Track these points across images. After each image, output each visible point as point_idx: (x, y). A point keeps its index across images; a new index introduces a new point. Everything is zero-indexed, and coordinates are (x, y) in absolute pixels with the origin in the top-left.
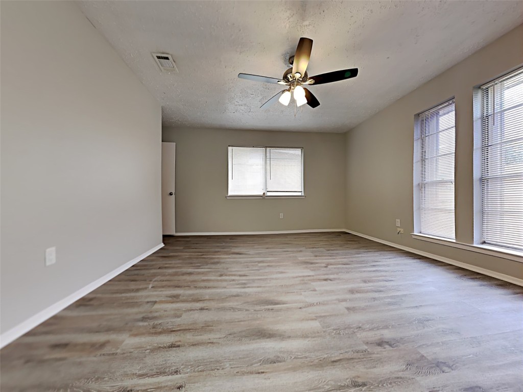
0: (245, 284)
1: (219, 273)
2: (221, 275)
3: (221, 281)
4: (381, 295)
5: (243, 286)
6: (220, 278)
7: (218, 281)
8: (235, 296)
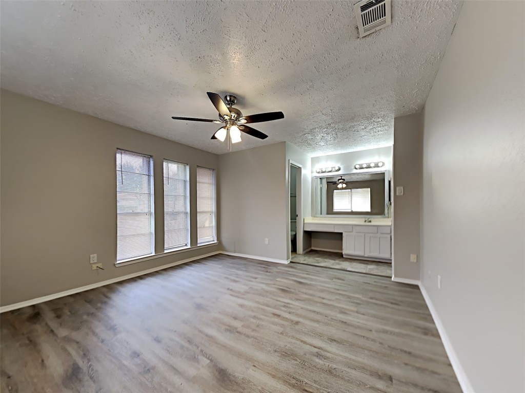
0: (284, 306)
1: (297, 327)
2: (297, 323)
3: (301, 316)
4: (227, 276)
5: (288, 305)
6: (301, 320)
7: (304, 317)
8: (300, 300)
